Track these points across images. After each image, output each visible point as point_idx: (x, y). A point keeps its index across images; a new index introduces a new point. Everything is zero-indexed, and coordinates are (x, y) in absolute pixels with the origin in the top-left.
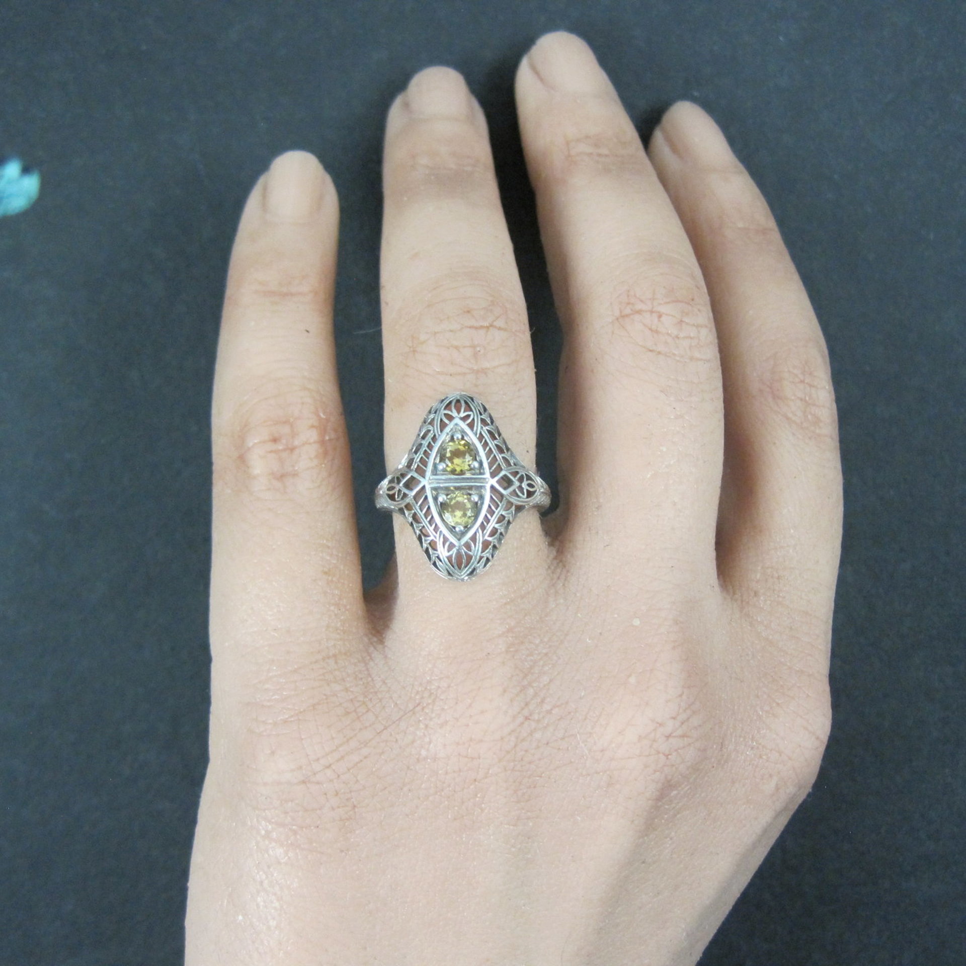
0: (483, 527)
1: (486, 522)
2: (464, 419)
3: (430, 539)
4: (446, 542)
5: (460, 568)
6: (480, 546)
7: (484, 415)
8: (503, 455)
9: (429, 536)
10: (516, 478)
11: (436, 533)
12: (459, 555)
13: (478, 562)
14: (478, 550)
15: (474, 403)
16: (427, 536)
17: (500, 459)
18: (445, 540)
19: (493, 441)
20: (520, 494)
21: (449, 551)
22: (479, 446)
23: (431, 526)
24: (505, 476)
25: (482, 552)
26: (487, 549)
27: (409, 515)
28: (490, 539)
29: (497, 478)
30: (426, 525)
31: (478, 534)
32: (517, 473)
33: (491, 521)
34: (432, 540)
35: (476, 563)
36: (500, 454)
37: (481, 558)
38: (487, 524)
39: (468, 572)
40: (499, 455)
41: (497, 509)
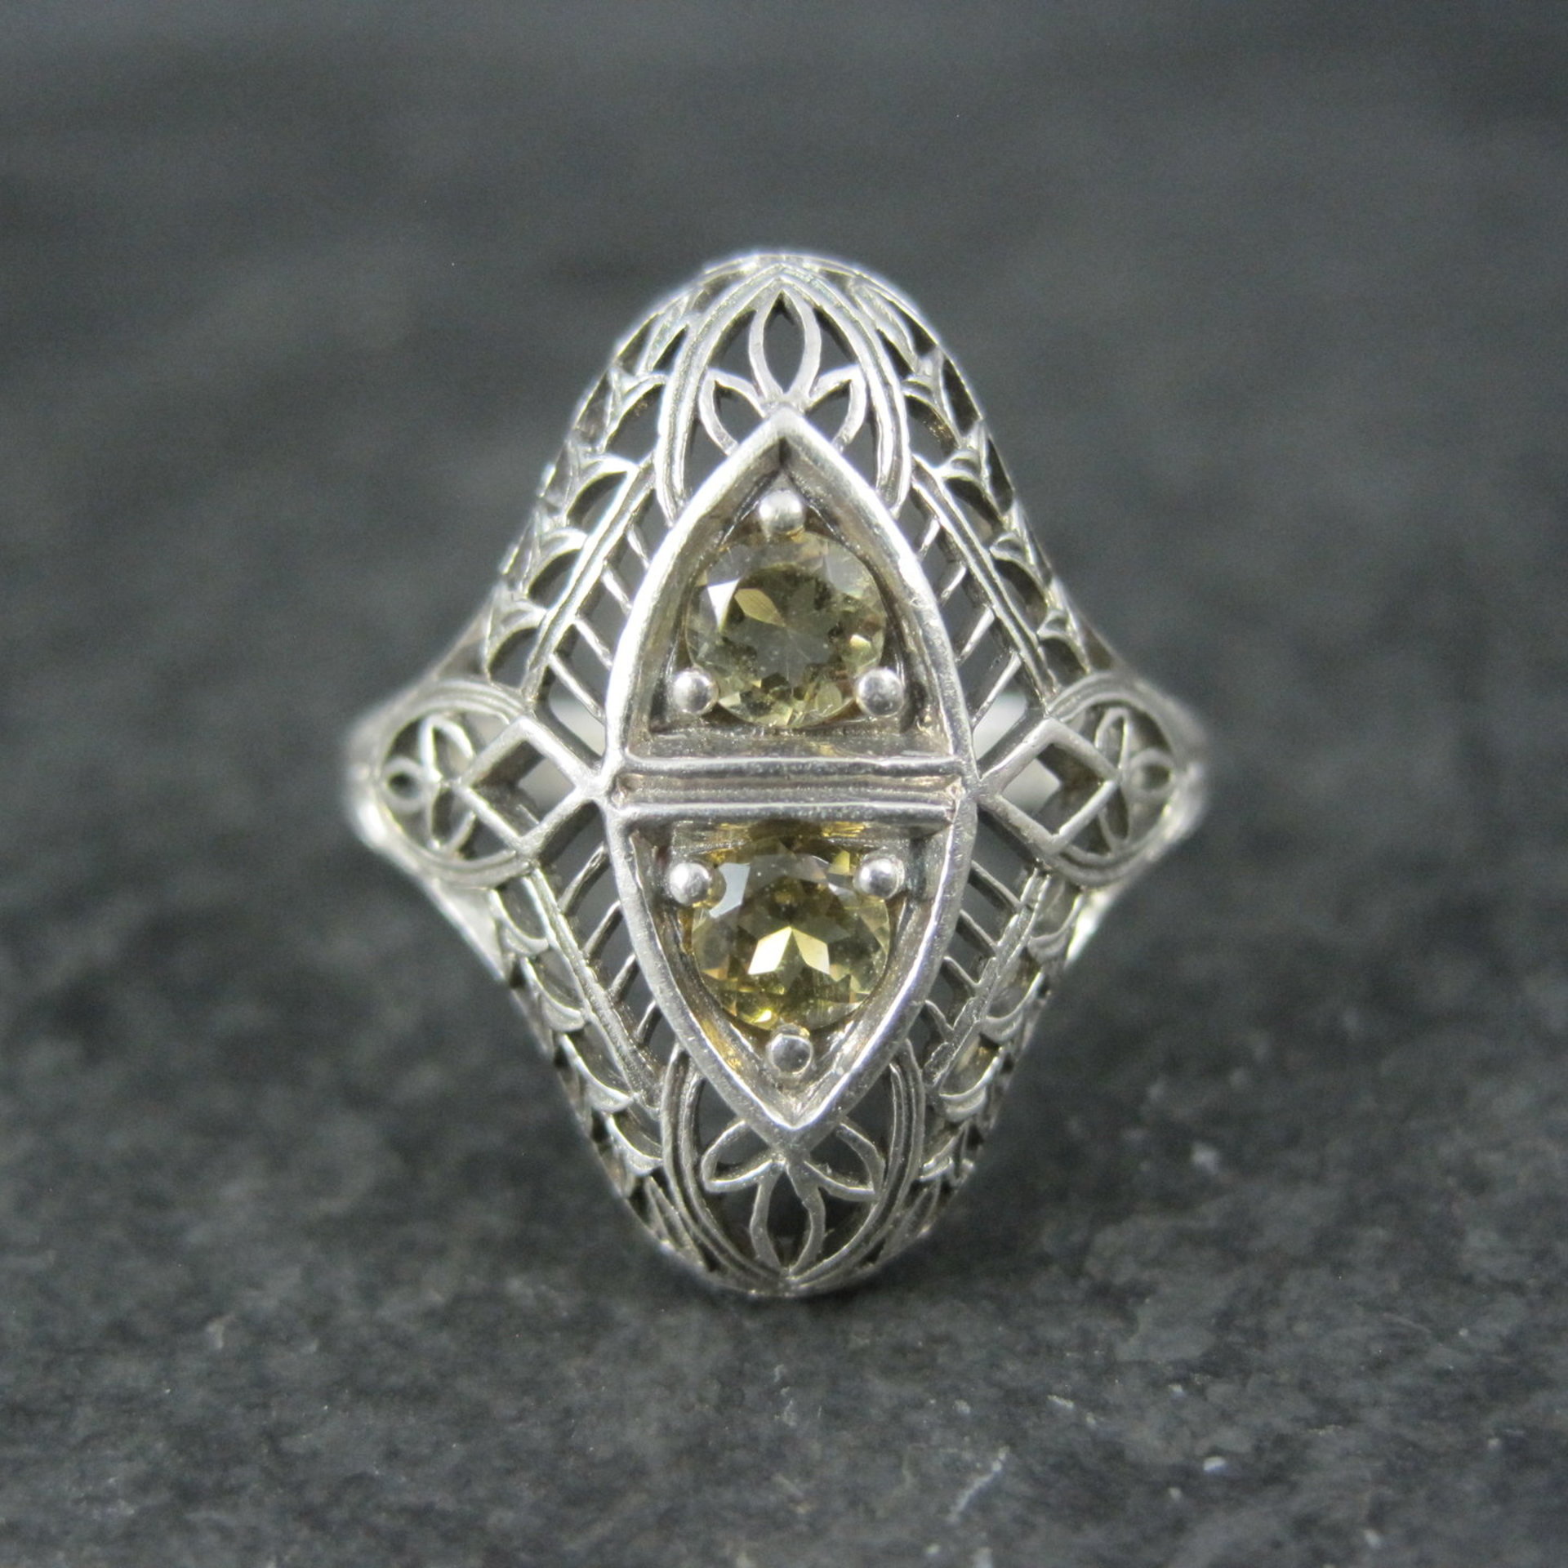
0: (650, 521)
1: (633, 554)
2: (750, 1147)
3: (943, 472)
4: (860, 434)
5: (781, 309)
6: (671, 424)
7: (646, 1170)
8: (540, 944)
9: (955, 485)
10: (471, 817)
11: (914, 496)
12: (785, 367)
13: (681, 337)
14: (678, 400)
15: (695, 1239)
16: (963, 490)
17: (554, 925)
18: (863, 452)
19: (588, 1024)
20: (457, 733)
21: (843, 392)
22: (662, 994)
23: (942, 535)
24: (523, 827)
25: (655, 394)
26: (630, 414)
27: (1061, 622)
28: (611, 464)
29: (570, 804)
30: (974, 551)
31: (679, 485)
32: (469, 850)
33: (600, 563)
34: (936, 461)
35: (691, 337)
36: (550, 949)
37: (665, 364)
38: (623, 543)
39: (735, 289)
40: (556, 944)
41: (573, 634)
